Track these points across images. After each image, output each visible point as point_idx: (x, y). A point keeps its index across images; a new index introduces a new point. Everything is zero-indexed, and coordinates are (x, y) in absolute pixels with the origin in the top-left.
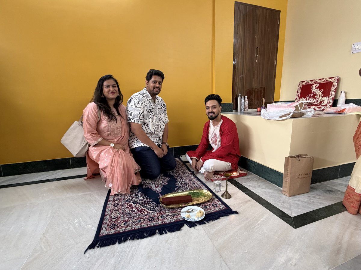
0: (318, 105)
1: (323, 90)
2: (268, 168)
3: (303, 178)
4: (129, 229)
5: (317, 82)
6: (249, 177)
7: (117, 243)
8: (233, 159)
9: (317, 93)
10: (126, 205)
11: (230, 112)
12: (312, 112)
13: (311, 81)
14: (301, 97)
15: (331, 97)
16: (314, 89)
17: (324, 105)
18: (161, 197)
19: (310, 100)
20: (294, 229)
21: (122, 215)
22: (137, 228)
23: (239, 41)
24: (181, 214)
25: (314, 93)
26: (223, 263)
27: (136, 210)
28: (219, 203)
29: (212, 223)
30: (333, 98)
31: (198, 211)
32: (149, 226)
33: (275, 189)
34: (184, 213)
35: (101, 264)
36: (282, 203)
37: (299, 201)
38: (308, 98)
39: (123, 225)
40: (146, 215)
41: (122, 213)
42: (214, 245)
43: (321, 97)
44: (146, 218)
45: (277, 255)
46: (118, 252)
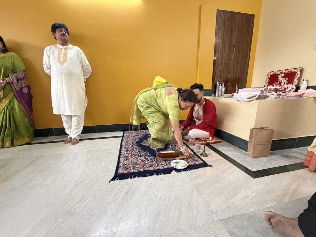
0: (283, 91)
1: (288, 79)
2: (238, 137)
3: (264, 145)
4: (136, 171)
5: (283, 72)
6: (222, 144)
7: (129, 178)
8: (211, 130)
9: (283, 81)
10: (134, 157)
11: (210, 96)
12: (275, 95)
13: (278, 71)
14: (269, 85)
15: (294, 84)
16: (280, 78)
17: (288, 91)
18: (157, 153)
19: (277, 87)
20: (253, 179)
21: (131, 163)
22: (141, 170)
23: (219, 41)
24: (171, 164)
25: (280, 81)
26: (199, 194)
27: (140, 161)
28: (199, 159)
29: (192, 171)
30: (296, 85)
31: (183, 163)
32: (149, 170)
33: (242, 153)
34: (173, 164)
35: (120, 188)
36: (246, 162)
37: (260, 161)
38: (275, 85)
39: (132, 169)
40: (147, 164)
41: (131, 162)
42: (193, 184)
43: (286, 84)
44: (147, 165)
45: (238, 193)
46: (130, 183)
